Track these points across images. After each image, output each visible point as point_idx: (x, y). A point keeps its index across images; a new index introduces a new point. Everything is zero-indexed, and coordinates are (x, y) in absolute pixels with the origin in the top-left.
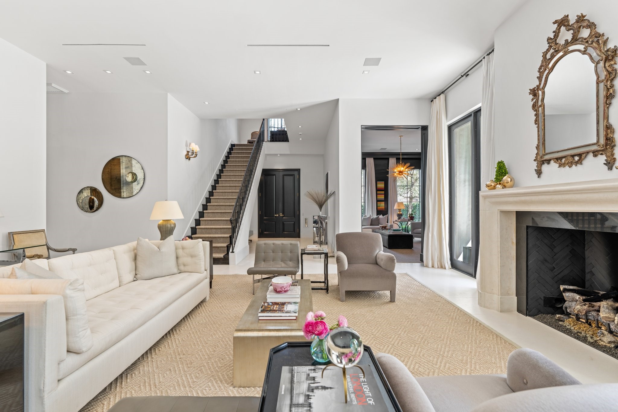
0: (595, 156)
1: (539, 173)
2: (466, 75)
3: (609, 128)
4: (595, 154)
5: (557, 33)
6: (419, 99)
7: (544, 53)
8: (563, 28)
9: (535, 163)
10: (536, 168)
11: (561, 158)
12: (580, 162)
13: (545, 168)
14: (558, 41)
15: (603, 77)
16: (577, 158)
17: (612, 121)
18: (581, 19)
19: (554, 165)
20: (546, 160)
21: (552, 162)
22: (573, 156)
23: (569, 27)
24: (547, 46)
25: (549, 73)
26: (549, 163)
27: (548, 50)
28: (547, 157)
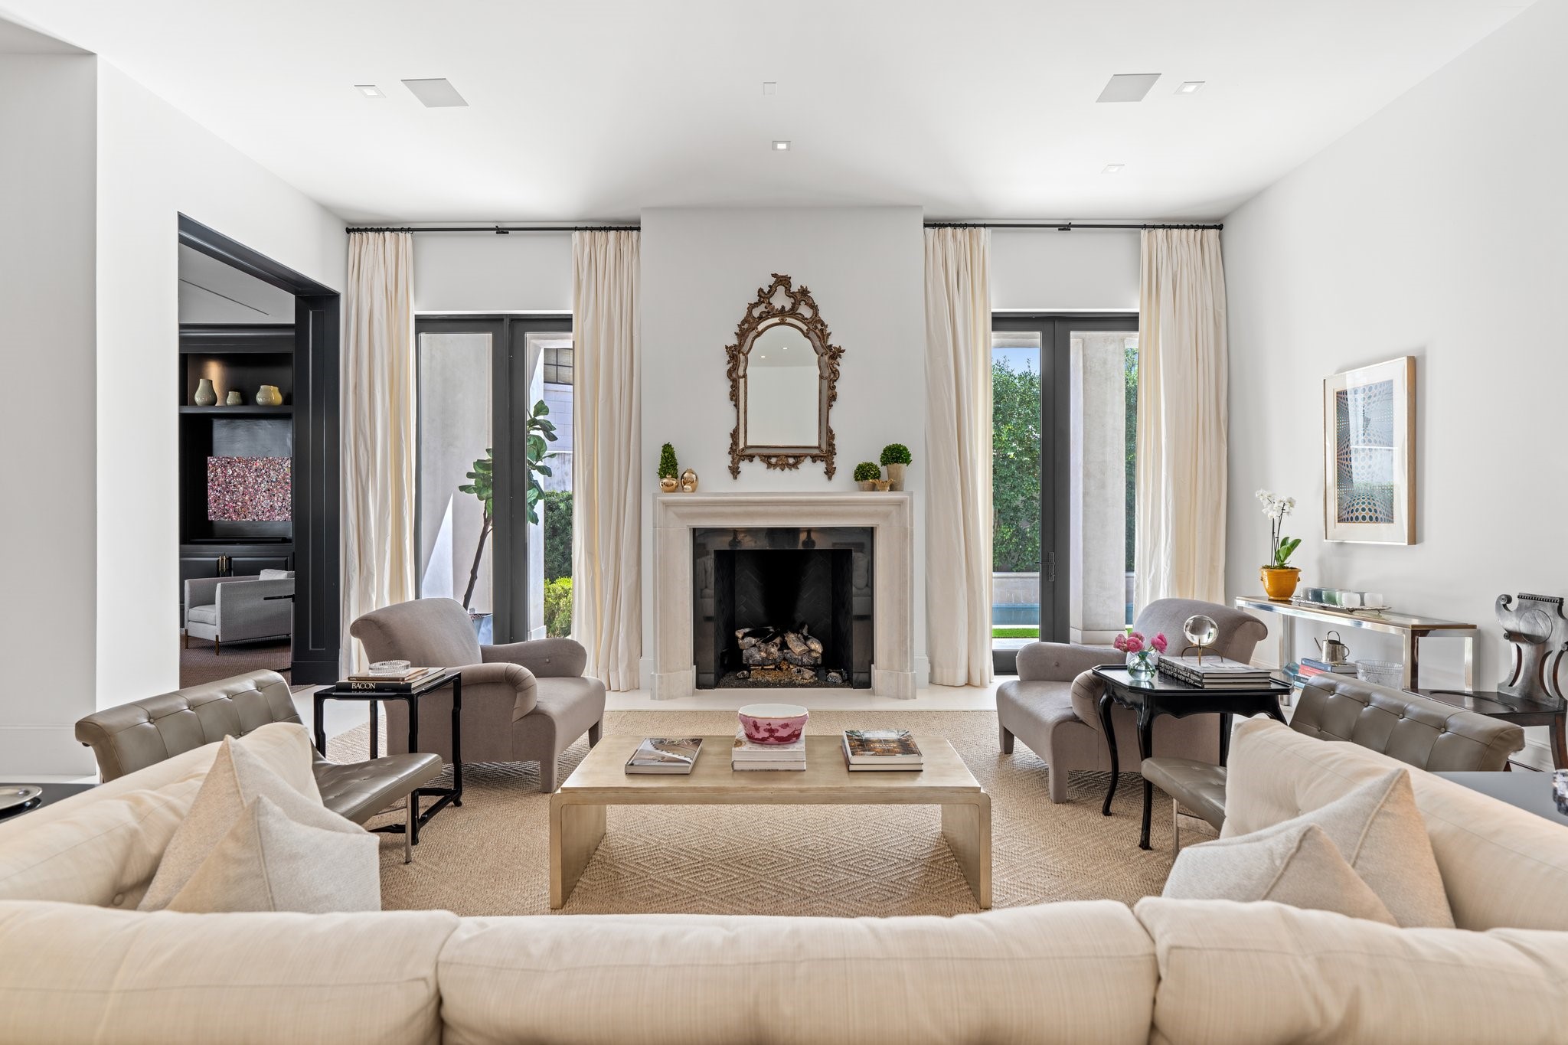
0: (814, 461)
1: (735, 471)
2: (501, 231)
3: (830, 432)
4: (814, 458)
5: (772, 290)
6: (326, 209)
7: (750, 304)
8: (781, 289)
9: (729, 458)
10: (731, 465)
11: (769, 457)
12: (795, 466)
13: (744, 466)
14: (771, 300)
15: (826, 375)
16: (791, 461)
17: (832, 425)
18: (804, 292)
19: (758, 465)
20: (747, 456)
21: (757, 460)
22: (788, 456)
23: (789, 294)
24: (756, 299)
25: (755, 338)
26: (751, 461)
27: (756, 305)
28: (749, 452)
